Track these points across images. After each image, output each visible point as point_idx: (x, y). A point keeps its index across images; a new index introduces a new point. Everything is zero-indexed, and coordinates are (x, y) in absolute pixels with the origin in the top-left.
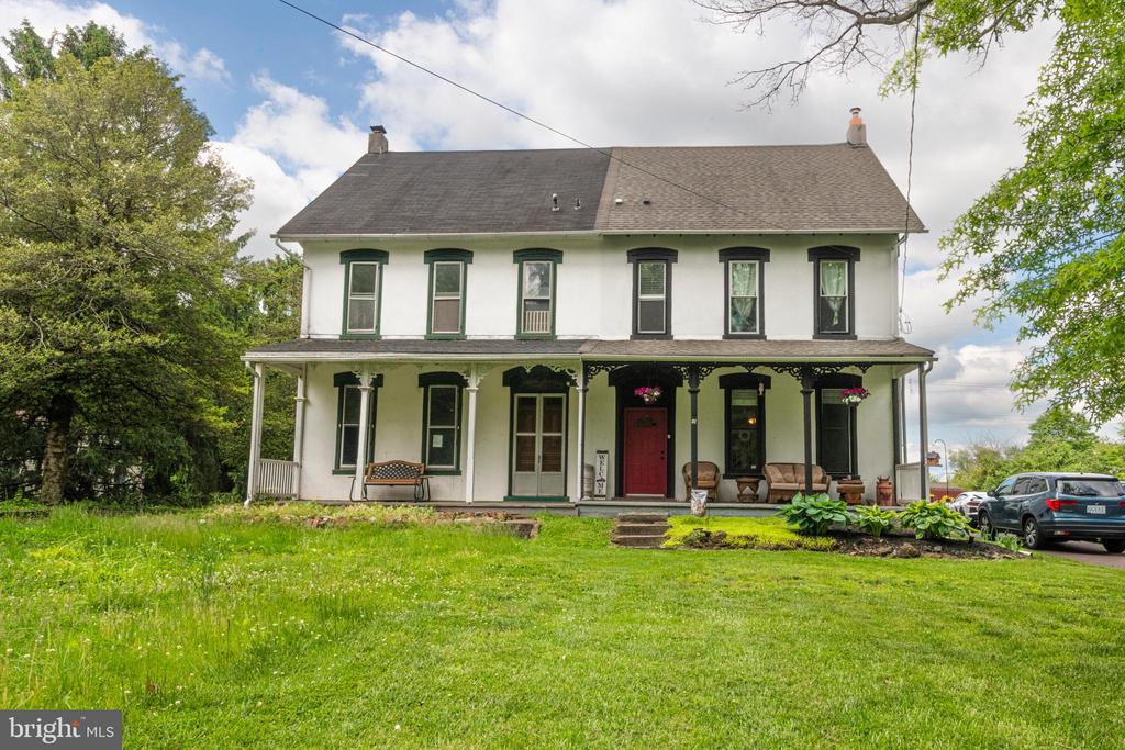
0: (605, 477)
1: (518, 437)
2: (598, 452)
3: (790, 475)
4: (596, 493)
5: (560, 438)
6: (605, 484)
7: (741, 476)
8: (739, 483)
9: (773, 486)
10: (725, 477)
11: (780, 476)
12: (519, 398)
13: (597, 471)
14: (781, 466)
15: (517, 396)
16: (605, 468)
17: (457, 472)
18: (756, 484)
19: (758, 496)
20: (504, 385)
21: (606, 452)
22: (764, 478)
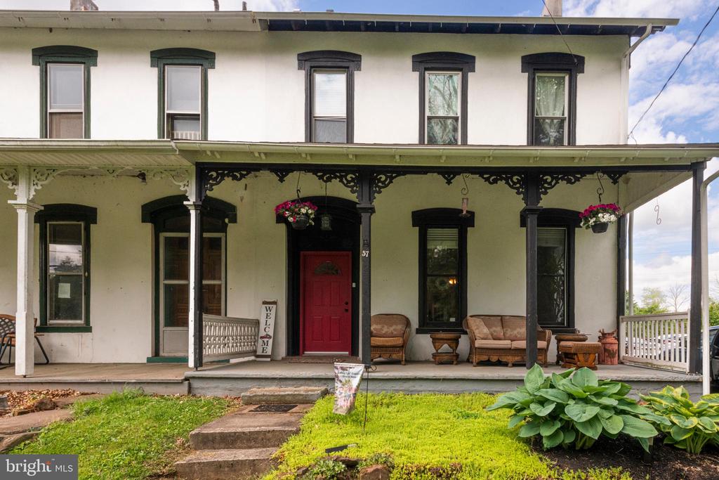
0: (271, 334)
1: (166, 286)
2: (265, 303)
3: (498, 330)
4: (259, 352)
5: (220, 286)
6: (271, 341)
7: (438, 331)
8: (435, 340)
9: (478, 343)
10: (419, 331)
11: (486, 330)
12: (166, 238)
13: (262, 326)
14: (487, 319)
15: (163, 235)
16: (271, 322)
17: (87, 328)
18: (456, 341)
19: (457, 356)
20: (144, 221)
21: (275, 303)
22: (466, 333)
